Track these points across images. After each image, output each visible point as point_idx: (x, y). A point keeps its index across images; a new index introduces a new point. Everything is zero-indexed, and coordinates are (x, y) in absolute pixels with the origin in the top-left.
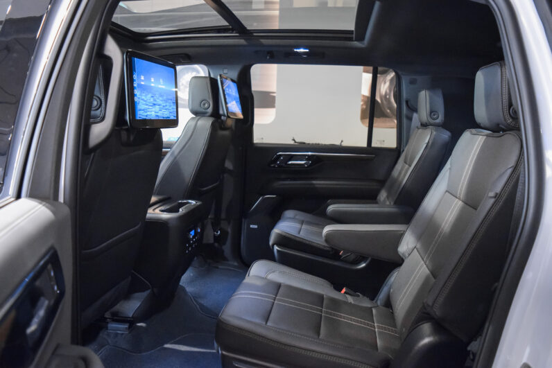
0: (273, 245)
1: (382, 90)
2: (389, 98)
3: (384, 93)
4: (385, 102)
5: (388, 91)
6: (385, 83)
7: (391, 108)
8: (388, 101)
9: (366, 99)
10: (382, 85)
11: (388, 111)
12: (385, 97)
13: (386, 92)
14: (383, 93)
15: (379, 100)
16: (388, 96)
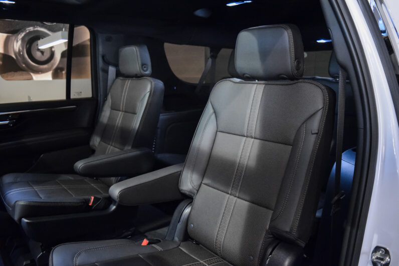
0: (20, 220)
1: (15, 47)
2: (23, 55)
3: (17, 50)
4: (19, 57)
5: (21, 49)
6: (17, 41)
7: (25, 63)
8: (23, 56)
9: (2, 56)
10: (15, 43)
11: (24, 65)
12: (19, 54)
13: (19, 50)
15: (14, 56)
16: (21, 53)
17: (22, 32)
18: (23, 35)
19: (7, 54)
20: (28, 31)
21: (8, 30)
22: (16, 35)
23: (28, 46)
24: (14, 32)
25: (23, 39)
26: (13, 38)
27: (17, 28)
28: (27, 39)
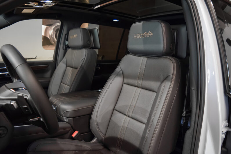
1: (50, 33)
2: (53, 37)
4: (51, 38)
5: (52, 34)
6: (51, 30)
7: (54, 41)
8: (53, 38)
9: (43, 37)
12: (51, 36)
14: (51, 34)
15: (49, 38)
16: (53, 36)
17: (54, 25)
18: (54, 27)
19: (45, 36)
20: (56, 25)
21: (47, 24)
22: (51, 27)
23: (56, 33)
24: (50, 25)
25: (54, 29)
26: (49, 28)
27: (52, 23)
28: (56, 29)
